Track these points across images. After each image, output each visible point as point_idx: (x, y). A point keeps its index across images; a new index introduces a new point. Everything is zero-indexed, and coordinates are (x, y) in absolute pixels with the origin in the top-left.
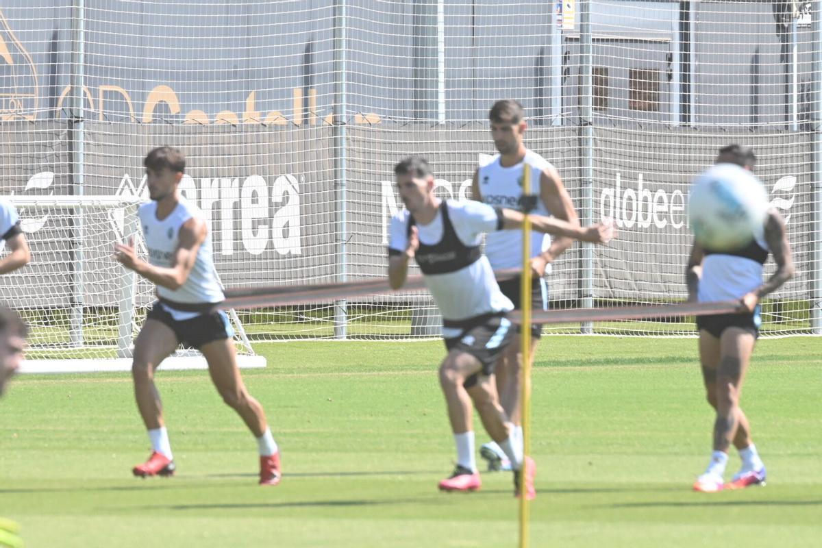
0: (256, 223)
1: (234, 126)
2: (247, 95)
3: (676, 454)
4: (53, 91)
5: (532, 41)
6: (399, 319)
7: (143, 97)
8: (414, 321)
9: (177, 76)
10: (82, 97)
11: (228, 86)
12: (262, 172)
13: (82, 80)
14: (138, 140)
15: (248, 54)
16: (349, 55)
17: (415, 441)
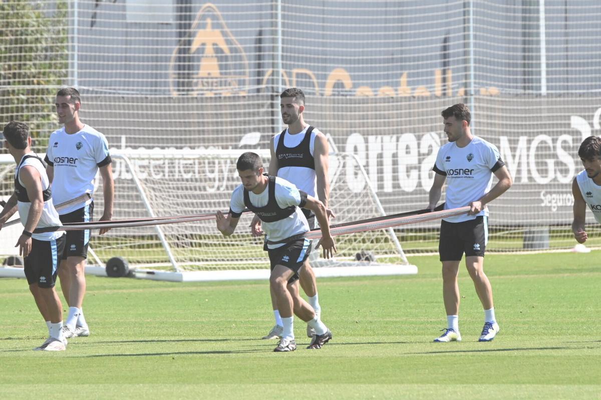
0: (409, 169)
1: (392, 98)
2: (401, 74)
4: (259, 74)
6: (514, 237)
7: (325, 77)
8: (525, 239)
9: (350, 62)
10: (280, 78)
11: (388, 69)
12: (413, 131)
13: (280, 65)
14: (321, 109)
15: (402, 44)
16: (475, 45)
17: (527, 326)
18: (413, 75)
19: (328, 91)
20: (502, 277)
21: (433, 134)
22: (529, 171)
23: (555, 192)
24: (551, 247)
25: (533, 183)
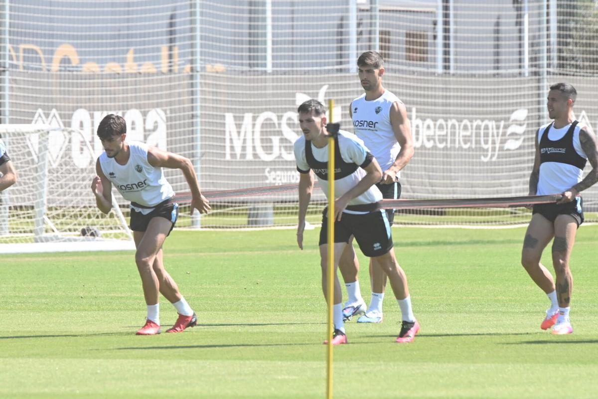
1: (118, 74)
2: (128, 51)
3: (440, 312)
5: (334, 11)
6: (238, 214)
7: (52, 52)
8: (249, 216)
9: (77, 37)
10: (7, 53)
11: (114, 45)
12: (138, 107)
13: (8, 41)
14: (48, 84)
15: (128, 20)
16: (202, 22)
17: (251, 303)
18: (140, 51)
19: (55, 66)
20: (226, 253)
21: (159, 110)
22: (254, 148)
23: (279, 169)
24: (275, 224)
25: (257, 160)
